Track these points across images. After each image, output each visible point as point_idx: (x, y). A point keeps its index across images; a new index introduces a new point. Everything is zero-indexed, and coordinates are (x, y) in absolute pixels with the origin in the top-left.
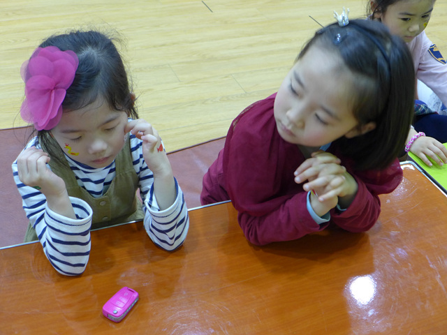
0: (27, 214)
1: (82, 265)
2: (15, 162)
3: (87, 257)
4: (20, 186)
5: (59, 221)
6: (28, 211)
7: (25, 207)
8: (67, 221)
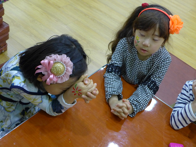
0: (178, 98)
1: (178, 127)
2: (188, 81)
3: (182, 127)
4: (183, 89)
5: (190, 111)
6: (179, 98)
7: (179, 96)
8: (192, 113)
